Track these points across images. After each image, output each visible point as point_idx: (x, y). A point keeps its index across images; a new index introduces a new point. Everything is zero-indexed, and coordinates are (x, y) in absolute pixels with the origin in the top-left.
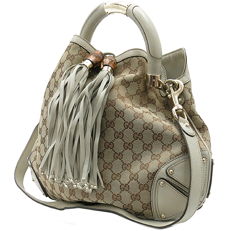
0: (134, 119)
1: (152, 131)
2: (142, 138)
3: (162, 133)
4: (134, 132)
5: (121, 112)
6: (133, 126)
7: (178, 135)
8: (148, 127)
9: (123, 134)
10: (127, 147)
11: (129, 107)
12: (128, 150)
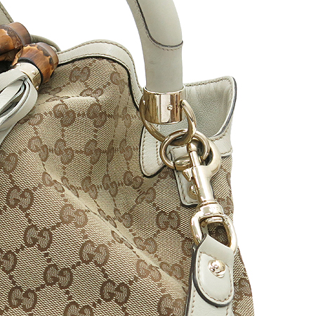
0: (58, 225)
1: (103, 271)
2: (70, 284)
3: (131, 283)
4: (49, 260)
5: (27, 194)
6: (50, 242)
7: (174, 297)
8: (92, 255)
9: (15, 260)
10: (20, 301)
11: (51, 184)
12: (19, 310)
